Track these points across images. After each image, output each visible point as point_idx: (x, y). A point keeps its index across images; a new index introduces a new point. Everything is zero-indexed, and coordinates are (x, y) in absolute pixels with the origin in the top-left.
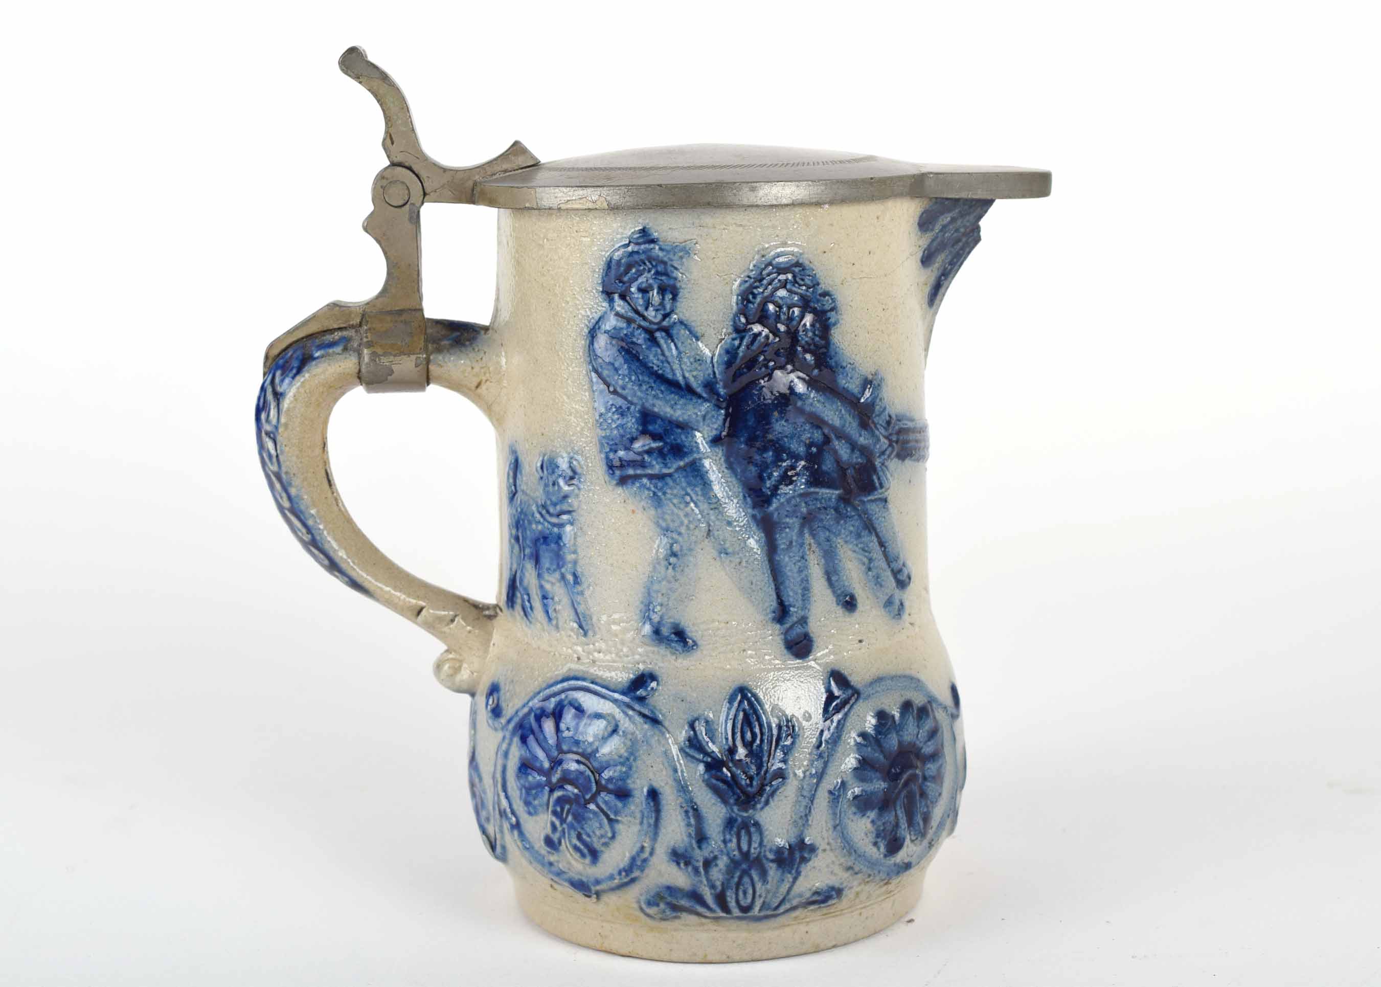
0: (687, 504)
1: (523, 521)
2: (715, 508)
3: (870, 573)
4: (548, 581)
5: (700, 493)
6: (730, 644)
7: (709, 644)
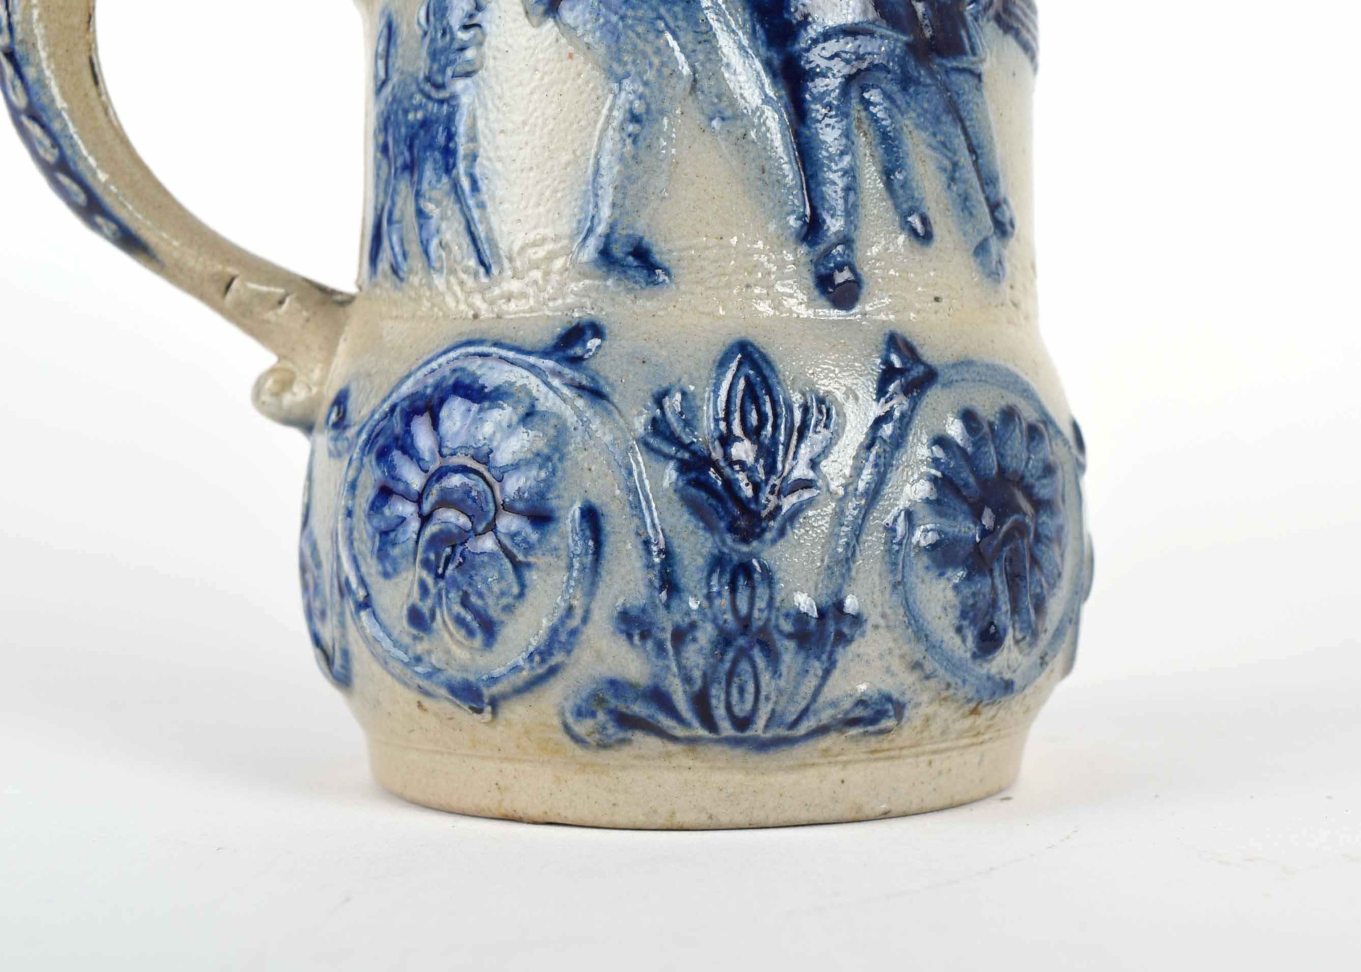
0: (660, 33)
1: (396, 113)
2: (705, 41)
3: (955, 188)
4: (430, 200)
5: (680, 16)
6: (724, 275)
7: (690, 273)
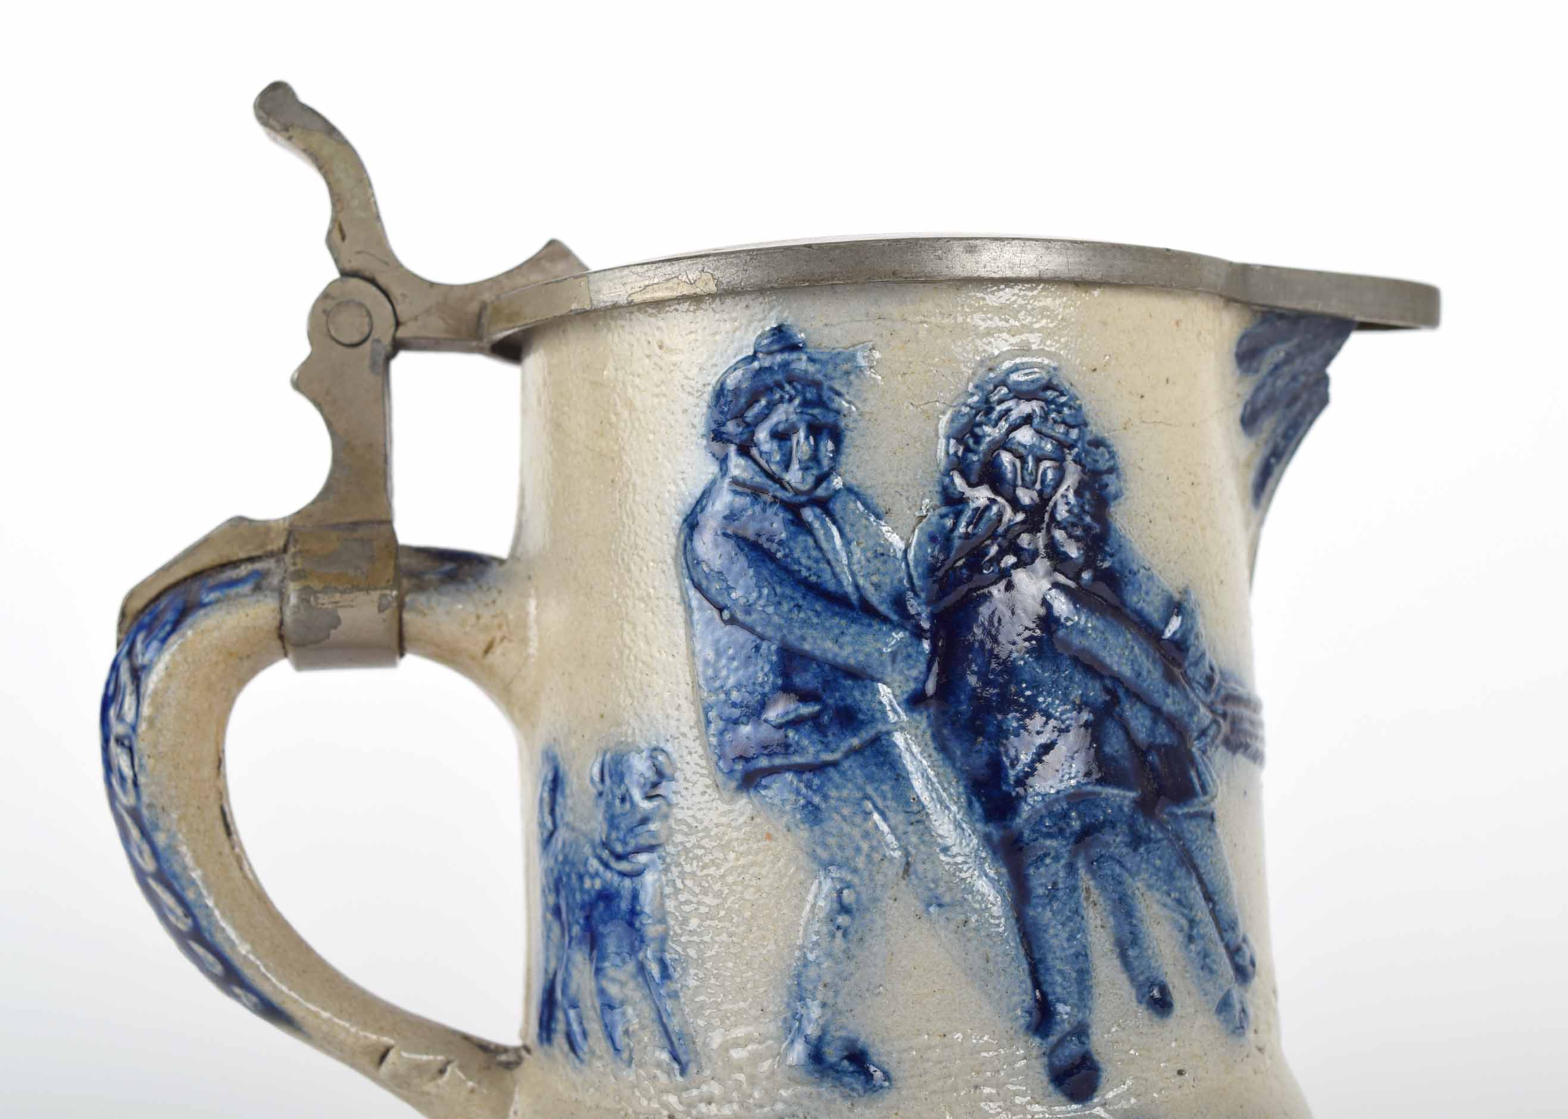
0: (868, 814)
1: (569, 876)
2: (918, 822)
3: (1193, 947)
4: (613, 980)
5: (889, 795)
6: (950, 1076)
7: (912, 1076)
